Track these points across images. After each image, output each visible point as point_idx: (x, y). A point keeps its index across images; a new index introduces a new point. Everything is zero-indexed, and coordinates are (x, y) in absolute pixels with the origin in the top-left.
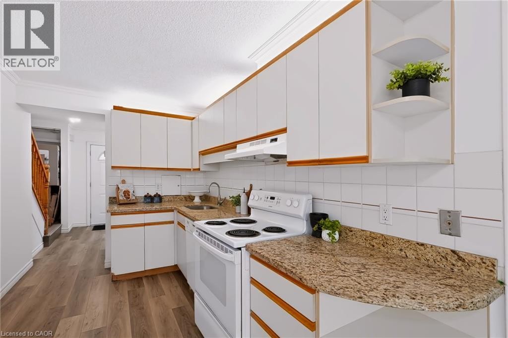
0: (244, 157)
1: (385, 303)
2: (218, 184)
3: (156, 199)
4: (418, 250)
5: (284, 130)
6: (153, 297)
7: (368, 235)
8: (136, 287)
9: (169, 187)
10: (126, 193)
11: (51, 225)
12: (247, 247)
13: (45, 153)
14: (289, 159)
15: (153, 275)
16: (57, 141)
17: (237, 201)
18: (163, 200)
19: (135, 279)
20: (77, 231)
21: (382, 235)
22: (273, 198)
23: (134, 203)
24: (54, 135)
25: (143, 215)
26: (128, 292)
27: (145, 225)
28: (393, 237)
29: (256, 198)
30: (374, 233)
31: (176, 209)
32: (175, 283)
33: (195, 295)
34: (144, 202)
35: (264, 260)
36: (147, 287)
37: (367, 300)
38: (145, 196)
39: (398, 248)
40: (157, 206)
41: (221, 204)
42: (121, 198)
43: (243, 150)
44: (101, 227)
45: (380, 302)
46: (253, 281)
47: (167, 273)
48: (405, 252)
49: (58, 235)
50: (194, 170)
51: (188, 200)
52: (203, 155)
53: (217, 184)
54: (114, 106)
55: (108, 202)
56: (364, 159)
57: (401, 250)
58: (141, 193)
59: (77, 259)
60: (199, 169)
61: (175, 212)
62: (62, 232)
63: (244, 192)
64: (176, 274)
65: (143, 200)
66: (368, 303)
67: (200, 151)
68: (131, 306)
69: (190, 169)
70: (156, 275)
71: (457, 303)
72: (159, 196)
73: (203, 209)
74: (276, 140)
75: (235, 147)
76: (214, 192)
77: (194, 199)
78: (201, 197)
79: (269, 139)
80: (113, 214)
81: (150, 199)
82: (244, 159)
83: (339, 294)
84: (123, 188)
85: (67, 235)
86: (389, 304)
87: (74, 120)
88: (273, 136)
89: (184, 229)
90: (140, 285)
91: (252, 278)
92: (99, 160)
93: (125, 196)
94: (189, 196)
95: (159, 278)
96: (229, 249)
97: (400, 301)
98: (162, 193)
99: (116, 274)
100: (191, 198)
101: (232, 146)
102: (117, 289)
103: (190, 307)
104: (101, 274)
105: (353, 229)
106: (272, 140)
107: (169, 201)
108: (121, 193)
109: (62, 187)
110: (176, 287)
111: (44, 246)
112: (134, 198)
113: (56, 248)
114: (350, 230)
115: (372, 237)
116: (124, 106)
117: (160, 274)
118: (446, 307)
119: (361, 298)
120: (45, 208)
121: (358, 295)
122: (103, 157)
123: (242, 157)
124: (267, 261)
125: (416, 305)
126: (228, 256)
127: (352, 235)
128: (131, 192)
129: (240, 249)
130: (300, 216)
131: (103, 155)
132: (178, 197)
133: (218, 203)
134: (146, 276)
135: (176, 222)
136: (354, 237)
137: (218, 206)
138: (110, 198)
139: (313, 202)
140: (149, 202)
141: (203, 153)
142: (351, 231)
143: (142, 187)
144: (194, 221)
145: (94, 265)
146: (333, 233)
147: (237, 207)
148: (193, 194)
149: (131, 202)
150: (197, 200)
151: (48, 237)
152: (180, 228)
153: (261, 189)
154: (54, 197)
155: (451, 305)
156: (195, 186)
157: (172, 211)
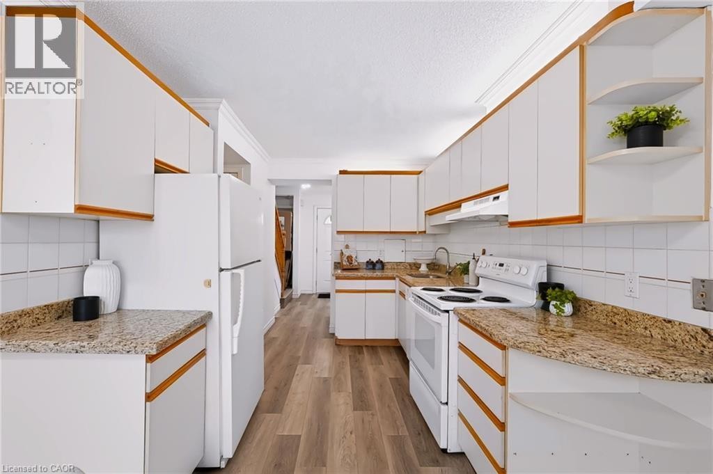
0: (471, 217)
1: (563, 359)
2: (447, 249)
3: (378, 266)
4: (665, 328)
5: (506, 188)
6: (372, 364)
7: (610, 310)
8: (357, 353)
9: (392, 253)
10: (350, 258)
11: (286, 288)
12: (455, 310)
13: (282, 219)
14: (511, 220)
15: (373, 346)
16: (290, 207)
17: (465, 269)
18: (386, 267)
19: (355, 346)
20: (305, 297)
21: (625, 310)
22: (501, 265)
23: (356, 269)
24: (288, 201)
25: (364, 281)
26: (350, 356)
27: (366, 291)
28: (637, 313)
29: (484, 265)
30: (616, 307)
31: (398, 276)
32: (395, 356)
33: (410, 362)
34: (366, 269)
35: (466, 321)
36: (366, 356)
37: (545, 354)
38: (367, 262)
39: (642, 326)
40: (378, 273)
41: (450, 273)
42: (344, 263)
43: (468, 210)
44: (326, 296)
45: (558, 358)
46: (462, 347)
47: (388, 347)
48: (650, 331)
49: (290, 299)
50: (420, 232)
51: (414, 268)
52: (429, 214)
53: (445, 249)
54: (340, 171)
55: (333, 267)
56: (579, 219)
57: (646, 328)
58: (363, 259)
59: (307, 321)
60: (425, 232)
61: (397, 279)
62: (293, 297)
63: (474, 258)
64: (397, 349)
65: (365, 267)
66: (547, 357)
67: (426, 210)
68: (352, 367)
69: (416, 232)
70: (376, 347)
71: (650, 369)
72: (381, 262)
73: (429, 277)
74: (498, 198)
75: (460, 206)
76: (443, 259)
77: (420, 268)
78: (428, 265)
79: (492, 197)
80: (338, 278)
81: (372, 265)
82: (470, 219)
83: (521, 348)
84: (347, 253)
85: (297, 300)
86: (568, 360)
87: (305, 186)
88: (495, 192)
89: (405, 298)
90: (361, 352)
91: (460, 343)
92: (324, 224)
93: (348, 261)
94: (415, 264)
95: (379, 350)
96: (438, 312)
97: (579, 358)
98: (385, 260)
99: (339, 338)
100: (417, 266)
101: (457, 205)
102: (340, 352)
103: (405, 376)
104: (326, 337)
105: (593, 303)
106: (495, 198)
107: (391, 269)
108: (345, 259)
109: (294, 253)
110: (395, 360)
111: (281, 308)
112: (356, 264)
113: (290, 310)
114: (590, 303)
115: (614, 311)
116: (349, 170)
117: (380, 347)
118: (634, 370)
119: (540, 352)
120: (282, 272)
121: (538, 350)
122: (329, 221)
123: (468, 218)
124: (468, 322)
125: (596, 364)
126: (435, 318)
127: (592, 310)
128: (354, 257)
129: (447, 311)
130: (527, 285)
131: (329, 219)
132: (401, 265)
133: (447, 272)
134: (366, 346)
135: (397, 292)
136: (594, 313)
137: (446, 276)
138: (335, 263)
139: (548, 269)
140: (370, 269)
141: (430, 213)
142: (591, 305)
143: (365, 252)
144: (410, 287)
145: (321, 328)
146: (560, 304)
147: (465, 277)
148: (419, 262)
149: (354, 267)
150: (423, 269)
151: (284, 299)
152: (401, 297)
153: (491, 255)
154: (288, 261)
155: (641, 370)
156: (421, 252)
157: (394, 279)
